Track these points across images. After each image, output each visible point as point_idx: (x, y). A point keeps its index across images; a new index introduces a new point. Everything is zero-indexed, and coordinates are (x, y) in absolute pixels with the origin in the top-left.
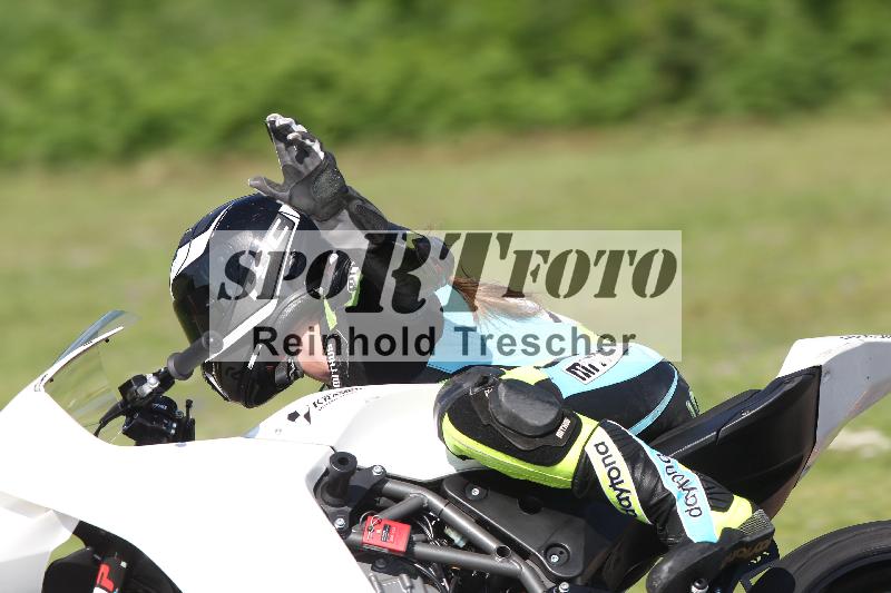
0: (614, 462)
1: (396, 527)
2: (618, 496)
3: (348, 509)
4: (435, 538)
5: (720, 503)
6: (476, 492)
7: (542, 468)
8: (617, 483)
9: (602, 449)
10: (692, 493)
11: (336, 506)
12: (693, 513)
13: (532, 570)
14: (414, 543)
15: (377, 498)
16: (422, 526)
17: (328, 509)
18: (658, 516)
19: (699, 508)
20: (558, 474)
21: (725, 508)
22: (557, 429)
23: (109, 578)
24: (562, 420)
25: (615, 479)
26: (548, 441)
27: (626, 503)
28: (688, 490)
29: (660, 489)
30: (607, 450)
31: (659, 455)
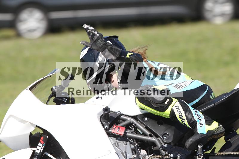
0: (180, 111)
1: (121, 128)
2: (182, 120)
3: (109, 123)
4: (135, 131)
5: (209, 123)
6: (146, 119)
7: (161, 112)
8: (181, 117)
9: (177, 107)
10: (201, 120)
11: (106, 122)
12: (201, 126)
13: (159, 140)
14: (126, 133)
15: (119, 120)
16: (131, 128)
17: (104, 123)
18: (193, 126)
19: (202, 124)
20: (165, 114)
21: (210, 125)
22: (165, 102)
23: (43, 140)
24: (167, 99)
25: (181, 116)
26: (162, 105)
27: (184, 122)
28: (200, 119)
29: (193, 119)
30: (179, 108)
31: (194, 110)
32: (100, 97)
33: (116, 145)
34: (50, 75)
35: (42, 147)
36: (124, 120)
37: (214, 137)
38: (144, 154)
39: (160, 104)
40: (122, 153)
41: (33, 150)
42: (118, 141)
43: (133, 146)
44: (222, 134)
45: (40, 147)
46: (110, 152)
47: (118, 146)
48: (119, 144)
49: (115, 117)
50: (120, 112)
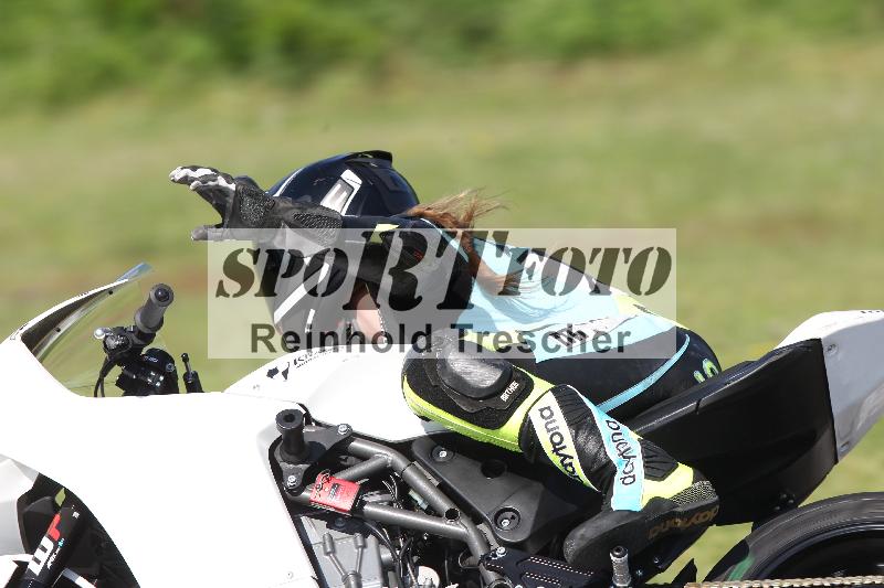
0: (557, 428)
1: (345, 486)
3: (304, 466)
4: (399, 499)
5: (657, 471)
6: (443, 454)
7: (488, 430)
9: (546, 413)
10: (631, 460)
11: (294, 463)
13: (480, 534)
14: (363, 503)
15: (343, 457)
16: (388, 486)
17: (284, 466)
18: (602, 482)
19: (634, 476)
20: (503, 437)
21: (662, 478)
22: (502, 391)
23: (57, 527)
24: (510, 382)
25: (558, 444)
26: (491, 403)
27: (570, 469)
28: (629, 458)
29: (602, 456)
30: (552, 414)
31: (608, 422)
32: (281, 370)
33: (325, 548)
34: (108, 286)
35: (54, 551)
36: (363, 457)
37: (676, 523)
38: (428, 583)
39: (483, 399)
40: (345, 579)
41: (17, 562)
42: (336, 534)
43: (387, 555)
44: (707, 512)
45: (44, 550)
46: (291, 575)
47: (334, 551)
48: (338, 544)
49: (328, 446)
50: (348, 426)
